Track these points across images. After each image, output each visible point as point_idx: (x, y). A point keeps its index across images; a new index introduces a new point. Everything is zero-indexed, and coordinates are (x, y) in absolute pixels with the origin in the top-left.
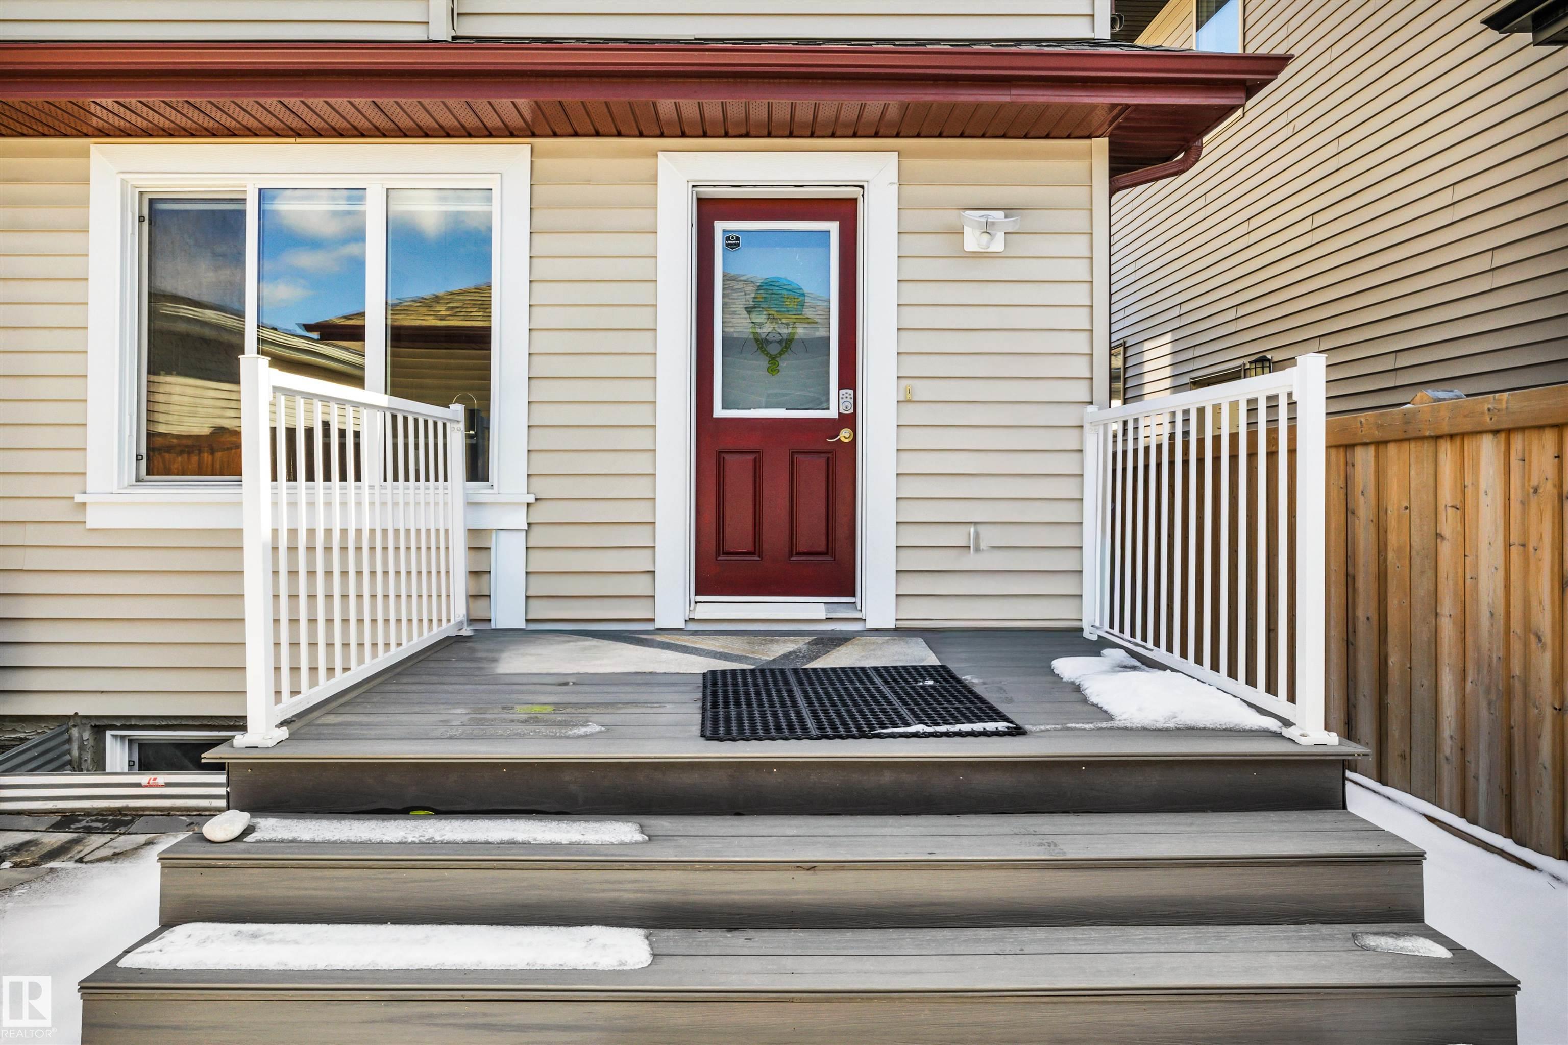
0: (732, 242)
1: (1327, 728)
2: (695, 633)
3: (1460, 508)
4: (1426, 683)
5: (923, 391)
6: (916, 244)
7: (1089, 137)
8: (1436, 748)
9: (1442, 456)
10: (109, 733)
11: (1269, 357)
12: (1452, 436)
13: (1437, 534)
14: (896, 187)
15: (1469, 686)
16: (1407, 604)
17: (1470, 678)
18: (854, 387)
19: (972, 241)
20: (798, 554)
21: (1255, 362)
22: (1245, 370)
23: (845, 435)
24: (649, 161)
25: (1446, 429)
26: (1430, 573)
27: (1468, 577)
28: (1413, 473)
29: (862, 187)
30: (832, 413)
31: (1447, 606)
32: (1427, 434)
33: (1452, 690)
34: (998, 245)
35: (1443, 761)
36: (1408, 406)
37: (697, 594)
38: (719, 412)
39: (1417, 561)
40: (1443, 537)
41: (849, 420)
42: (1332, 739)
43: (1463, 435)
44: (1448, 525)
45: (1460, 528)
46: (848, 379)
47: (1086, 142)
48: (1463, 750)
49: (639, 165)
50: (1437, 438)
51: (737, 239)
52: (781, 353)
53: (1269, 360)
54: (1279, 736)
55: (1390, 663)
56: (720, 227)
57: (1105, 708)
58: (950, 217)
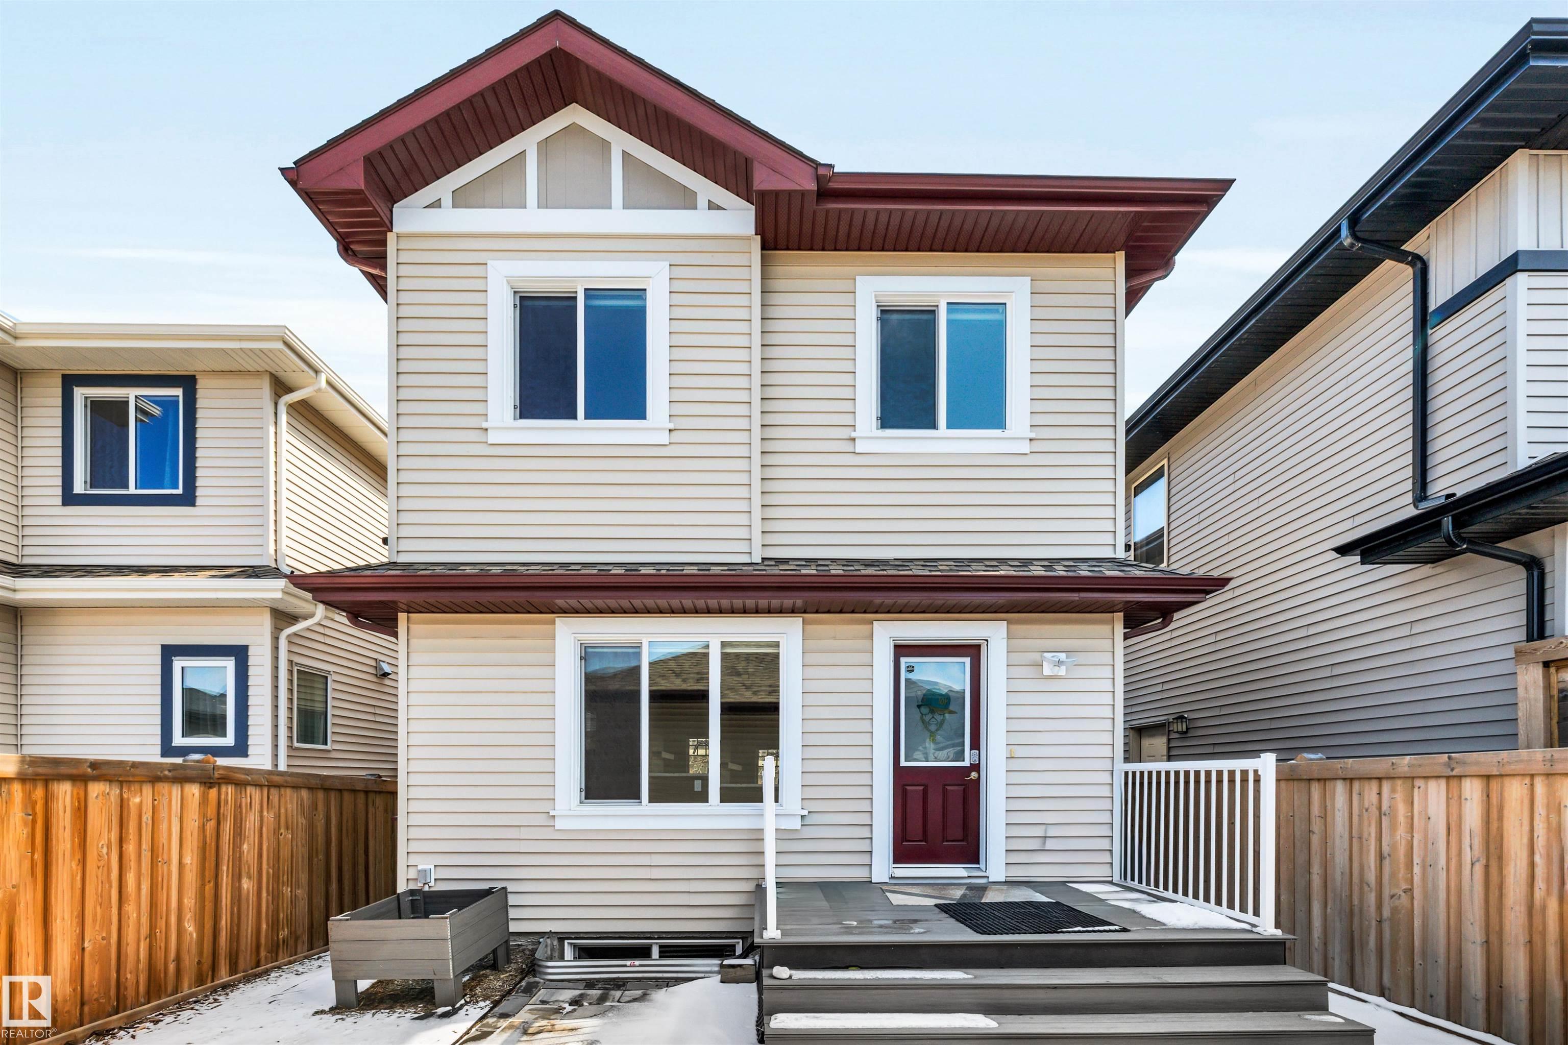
0: (910, 669)
1: (1276, 927)
2: (895, 884)
3: (1324, 817)
4: (1303, 909)
5: (1020, 752)
6: (1017, 672)
7: (1113, 612)
8: (1310, 943)
9: (1313, 789)
10: (566, 942)
11: (1186, 716)
12: (1319, 780)
13: (1310, 831)
14: (1005, 640)
15: (1329, 910)
16: (1292, 867)
17: (1329, 907)
18: (979, 749)
19: (1047, 670)
20: (947, 841)
21: (1177, 718)
22: (1169, 723)
23: (974, 775)
24: (868, 627)
25: (1316, 776)
26: (1306, 851)
27: (1328, 853)
28: (1296, 797)
29: (987, 640)
30: (966, 763)
31: (1316, 869)
32: (1305, 777)
33: (1319, 913)
34: (1062, 671)
35: (1314, 950)
36: (1293, 761)
37: (894, 863)
38: (903, 763)
39: (1298, 844)
40: (1314, 833)
41: (976, 767)
42: (1279, 933)
43: (1325, 780)
44: (1317, 826)
45: (1323, 828)
46: (976, 744)
47: (1111, 615)
48: (1325, 944)
49: (864, 628)
50: (1310, 780)
51: (913, 667)
52: (937, 730)
53: (1186, 718)
54: (1252, 932)
55: (1282, 899)
56: (904, 661)
57: (1158, 920)
58: (1036, 657)
